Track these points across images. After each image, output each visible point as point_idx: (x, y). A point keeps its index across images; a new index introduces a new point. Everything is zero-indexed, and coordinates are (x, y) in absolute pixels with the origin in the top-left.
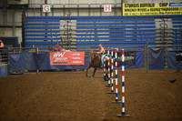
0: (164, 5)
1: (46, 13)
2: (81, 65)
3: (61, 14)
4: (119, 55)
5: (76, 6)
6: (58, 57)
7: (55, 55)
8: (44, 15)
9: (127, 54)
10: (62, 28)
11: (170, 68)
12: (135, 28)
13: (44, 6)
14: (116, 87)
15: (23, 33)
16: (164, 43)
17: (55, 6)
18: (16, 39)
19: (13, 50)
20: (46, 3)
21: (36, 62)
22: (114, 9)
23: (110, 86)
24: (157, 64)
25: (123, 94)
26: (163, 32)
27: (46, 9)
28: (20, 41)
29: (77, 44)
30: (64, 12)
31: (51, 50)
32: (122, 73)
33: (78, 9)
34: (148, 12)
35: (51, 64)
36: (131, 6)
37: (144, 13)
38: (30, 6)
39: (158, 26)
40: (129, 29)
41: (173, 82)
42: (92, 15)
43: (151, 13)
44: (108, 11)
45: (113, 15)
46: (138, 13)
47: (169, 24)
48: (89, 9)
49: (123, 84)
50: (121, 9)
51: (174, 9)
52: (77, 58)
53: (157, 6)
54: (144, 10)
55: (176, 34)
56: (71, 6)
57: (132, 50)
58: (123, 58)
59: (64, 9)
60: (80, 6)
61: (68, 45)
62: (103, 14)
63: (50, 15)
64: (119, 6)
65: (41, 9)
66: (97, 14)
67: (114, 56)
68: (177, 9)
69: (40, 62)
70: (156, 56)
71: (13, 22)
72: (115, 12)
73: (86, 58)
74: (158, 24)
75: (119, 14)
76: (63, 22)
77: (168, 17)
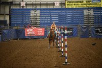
0: (88, 2)
1: (23, 7)
2: (42, 36)
3: (31, 7)
4: (64, 30)
5: (39, 3)
6: (30, 31)
7: (28, 30)
8: (22, 8)
9: (68, 29)
10: (31, 15)
11: (92, 37)
12: (73, 15)
13: (21, 3)
14: (62, 48)
15: (10, 18)
16: (89, 23)
17: (28, 3)
18: (6, 21)
19: (4, 28)
20: (23, 1)
21: (17, 34)
22: (61, 4)
23: (59, 47)
24: (85, 35)
25: (66, 52)
26: (88, 17)
27: (23, 4)
28: (8, 22)
29: (40, 24)
30: (33, 6)
31: (26, 27)
32: (66, 40)
33: (41, 4)
34: (80, 6)
35: (26, 35)
36: (70, 2)
37: (78, 7)
38: (14, 3)
39: (85, 14)
40: (69, 15)
41: (94, 45)
42: (48, 7)
43: (81, 6)
44: (57, 5)
45: (60, 7)
46: (74, 7)
47: (92, 12)
48: (47, 4)
49: (66, 46)
50: (65, 4)
51: (94, 4)
52: (40, 32)
53: (85, 2)
54: (78, 5)
55: (95, 18)
56: (37, 3)
57: (71, 27)
58: (66, 32)
59: (33, 4)
60: (42, 3)
61: (35, 24)
62: (55, 7)
63: (25, 8)
64: (63, 2)
65: (20, 4)
66: (52, 7)
67: (61, 31)
68: (96, 4)
69: (20, 34)
70: (84, 30)
71: (4, 12)
72: (61, 6)
73: (45, 32)
74: (85, 12)
75: (64, 7)
76: (32, 12)
77: (91, 8)
